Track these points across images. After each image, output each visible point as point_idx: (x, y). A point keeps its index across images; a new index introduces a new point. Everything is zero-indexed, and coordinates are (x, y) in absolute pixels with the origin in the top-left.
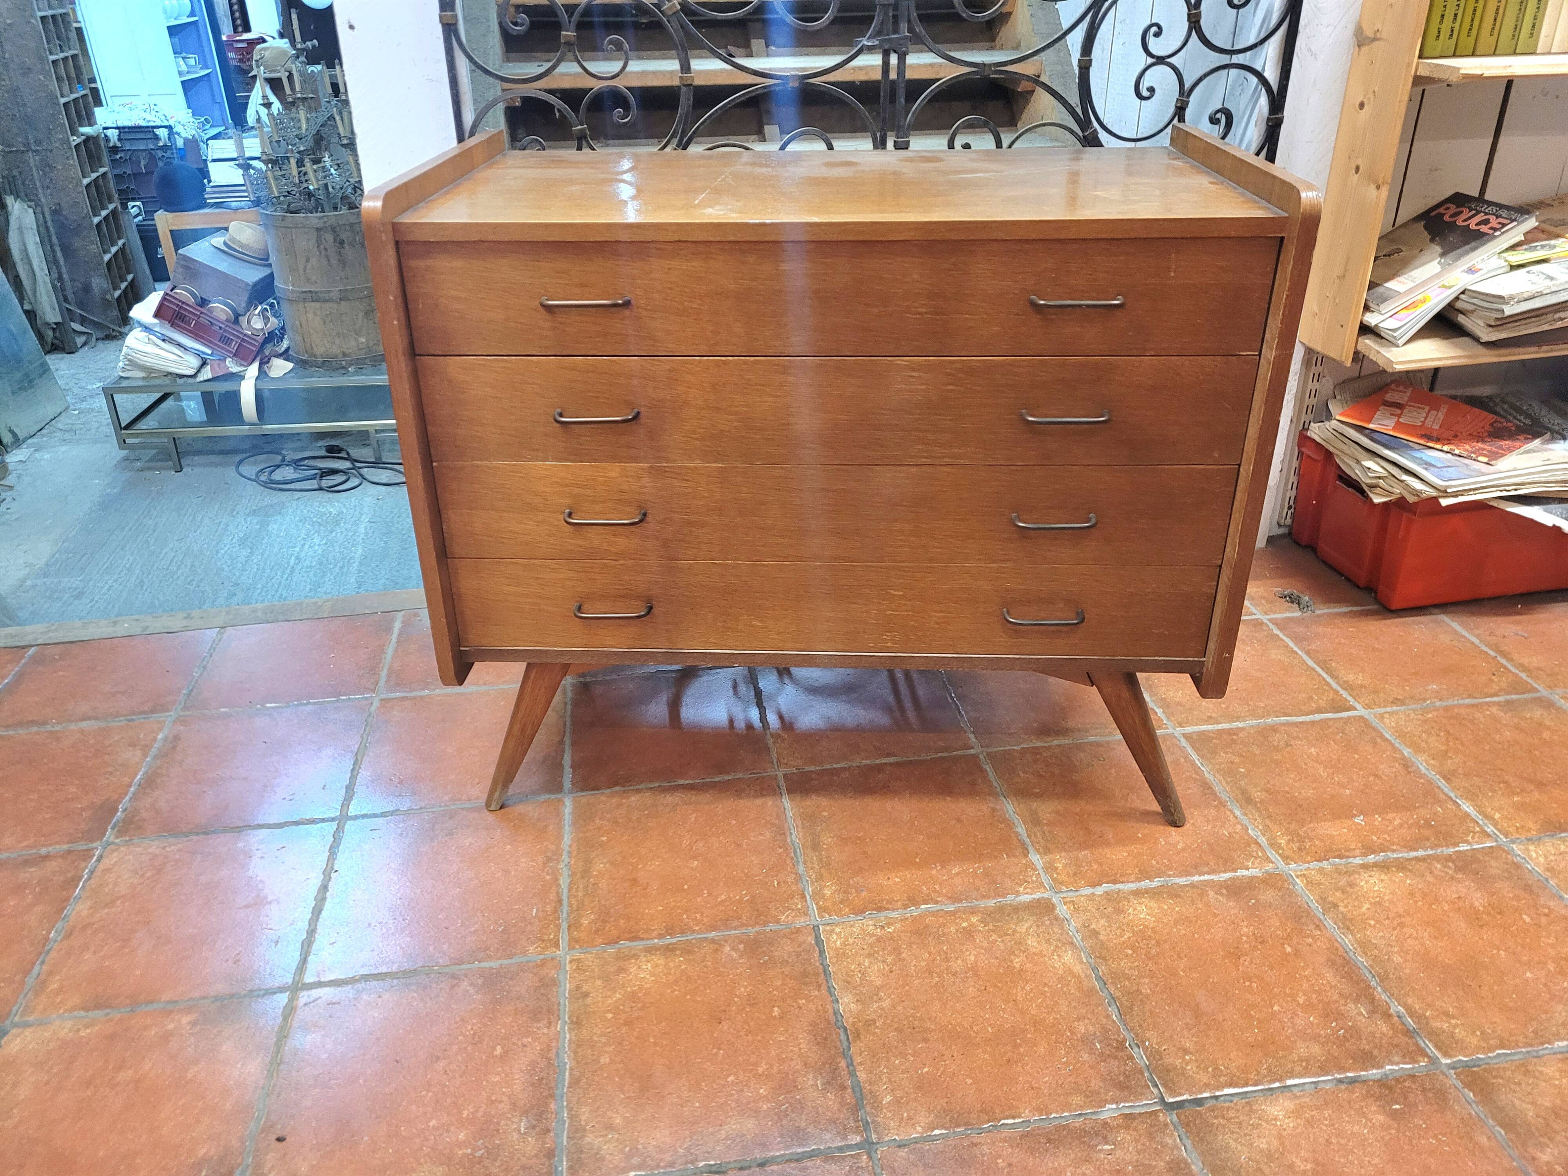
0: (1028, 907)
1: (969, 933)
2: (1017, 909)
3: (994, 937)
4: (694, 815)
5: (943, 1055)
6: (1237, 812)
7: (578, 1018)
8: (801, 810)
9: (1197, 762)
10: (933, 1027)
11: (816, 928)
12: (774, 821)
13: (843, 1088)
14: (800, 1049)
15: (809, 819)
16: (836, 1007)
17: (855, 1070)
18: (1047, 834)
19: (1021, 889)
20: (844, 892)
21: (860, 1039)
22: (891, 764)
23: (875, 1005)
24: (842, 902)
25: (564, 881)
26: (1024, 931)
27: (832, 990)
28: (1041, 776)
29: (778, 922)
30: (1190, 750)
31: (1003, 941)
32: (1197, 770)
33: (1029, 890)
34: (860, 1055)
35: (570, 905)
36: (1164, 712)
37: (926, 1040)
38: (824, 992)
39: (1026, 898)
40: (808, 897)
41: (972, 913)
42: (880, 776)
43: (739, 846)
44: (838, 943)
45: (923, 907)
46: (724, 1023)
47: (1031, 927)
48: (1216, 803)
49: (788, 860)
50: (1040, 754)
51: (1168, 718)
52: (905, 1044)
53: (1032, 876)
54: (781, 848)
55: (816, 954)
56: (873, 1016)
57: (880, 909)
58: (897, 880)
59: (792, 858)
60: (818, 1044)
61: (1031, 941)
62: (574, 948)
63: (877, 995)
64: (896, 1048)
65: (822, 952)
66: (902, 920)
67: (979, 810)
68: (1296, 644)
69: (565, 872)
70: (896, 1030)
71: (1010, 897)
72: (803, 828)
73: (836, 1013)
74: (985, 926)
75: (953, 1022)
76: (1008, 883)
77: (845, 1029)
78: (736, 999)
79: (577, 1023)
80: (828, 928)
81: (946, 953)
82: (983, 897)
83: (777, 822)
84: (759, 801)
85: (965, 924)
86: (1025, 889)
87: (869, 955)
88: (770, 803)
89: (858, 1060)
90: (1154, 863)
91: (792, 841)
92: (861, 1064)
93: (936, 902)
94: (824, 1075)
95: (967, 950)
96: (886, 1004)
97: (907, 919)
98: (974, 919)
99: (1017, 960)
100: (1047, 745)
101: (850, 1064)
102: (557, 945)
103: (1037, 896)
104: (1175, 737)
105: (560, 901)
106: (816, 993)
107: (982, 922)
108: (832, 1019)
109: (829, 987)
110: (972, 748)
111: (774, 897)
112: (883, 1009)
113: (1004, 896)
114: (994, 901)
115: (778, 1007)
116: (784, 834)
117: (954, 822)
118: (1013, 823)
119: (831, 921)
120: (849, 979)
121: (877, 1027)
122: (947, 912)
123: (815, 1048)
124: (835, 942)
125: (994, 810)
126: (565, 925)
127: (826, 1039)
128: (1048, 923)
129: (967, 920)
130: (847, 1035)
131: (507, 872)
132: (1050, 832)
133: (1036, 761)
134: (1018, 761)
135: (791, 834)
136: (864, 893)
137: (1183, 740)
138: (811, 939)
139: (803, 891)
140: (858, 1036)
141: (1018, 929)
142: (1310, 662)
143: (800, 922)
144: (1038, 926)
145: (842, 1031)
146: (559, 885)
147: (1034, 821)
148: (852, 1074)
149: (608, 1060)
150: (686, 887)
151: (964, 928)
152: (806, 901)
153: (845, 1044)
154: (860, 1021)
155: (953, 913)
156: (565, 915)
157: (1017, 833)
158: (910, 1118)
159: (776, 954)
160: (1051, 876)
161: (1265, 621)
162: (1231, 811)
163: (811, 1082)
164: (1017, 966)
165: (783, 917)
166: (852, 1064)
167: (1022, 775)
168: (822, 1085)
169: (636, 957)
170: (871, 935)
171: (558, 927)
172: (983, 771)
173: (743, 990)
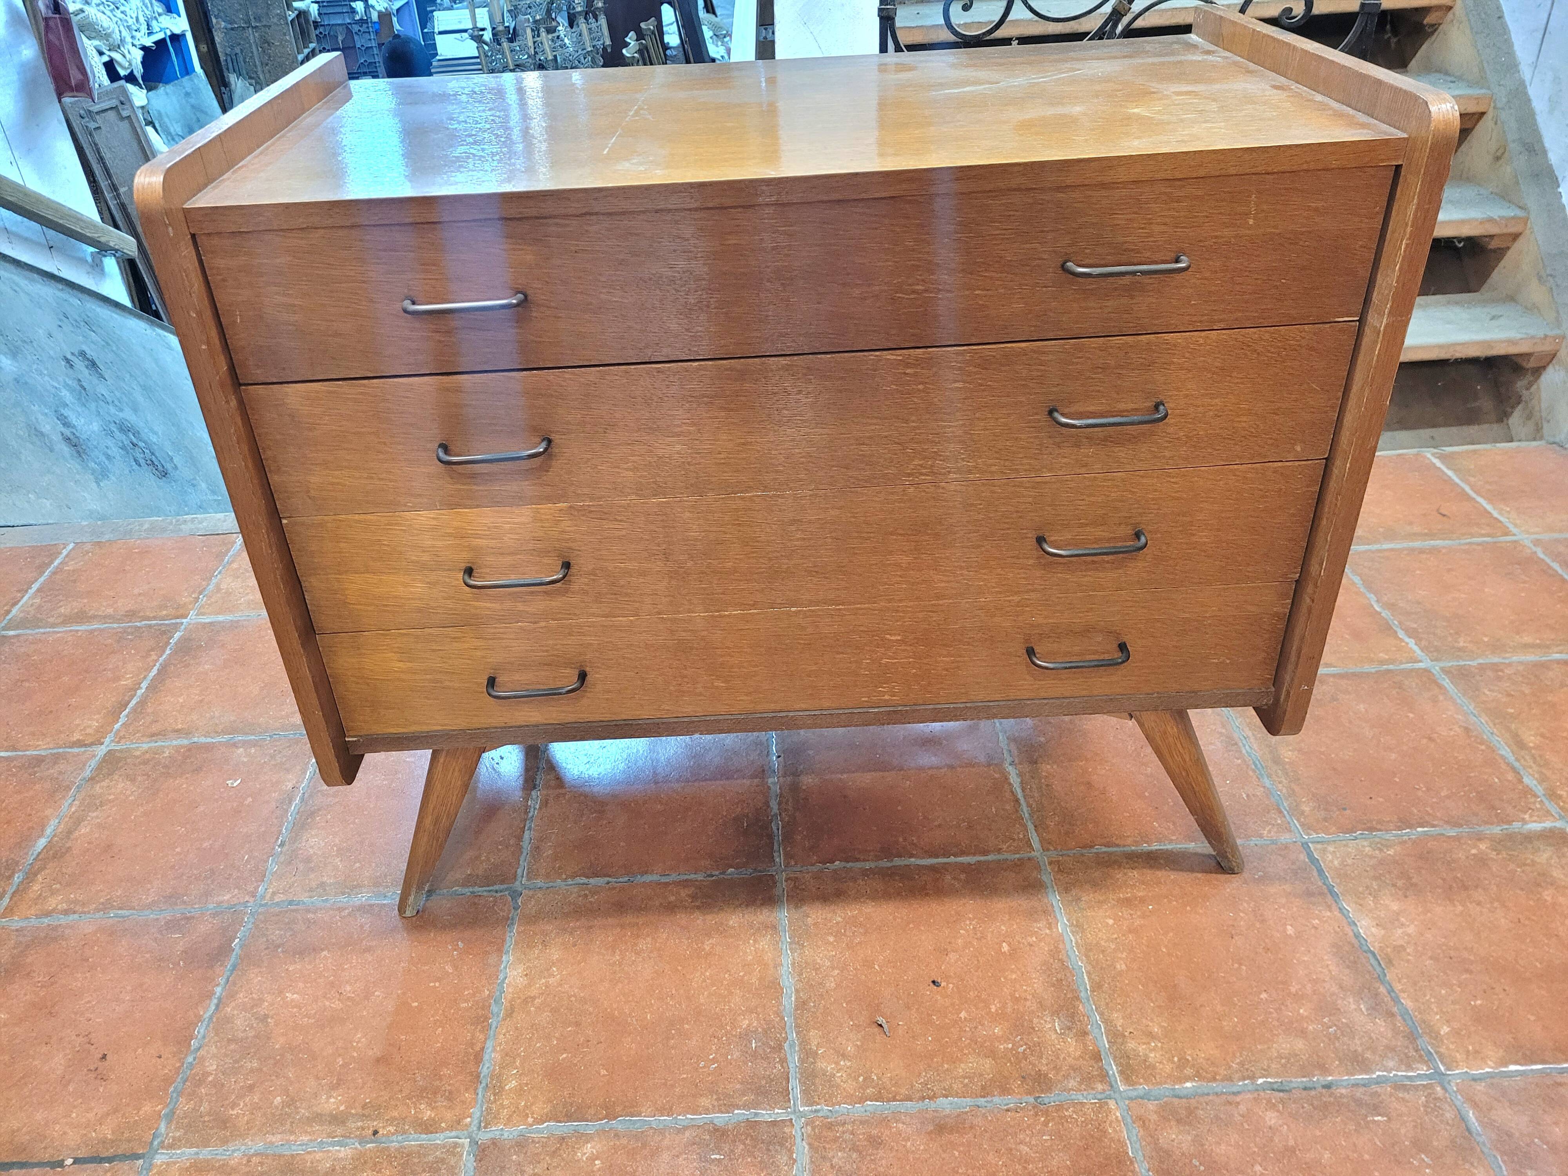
0: (1541, 835)
1: (1482, 861)
2: (1529, 838)
3: (1512, 866)
5: (1493, 988)
7: (1077, 921)
8: (1248, 721)
10: (1472, 958)
11: (1305, 845)
12: (1220, 730)
13: (1392, 1015)
14: (1330, 971)
16: (1355, 930)
17: (1398, 997)
18: (1538, 759)
19: (1527, 817)
20: (1326, 810)
21: (1393, 965)
22: (1334, 676)
23: (1400, 931)
24: (1325, 820)
25: (1015, 781)
26: (1545, 861)
27: (1345, 912)
28: (1509, 695)
29: (1261, 836)
31: (1523, 871)
33: (1535, 818)
34: (1399, 982)
35: (1029, 806)
37: (1467, 971)
38: (1337, 913)
39: (1535, 826)
40: (1286, 812)
41: (1480, 840)
42: (1324, 687)
44: (1336, 863)
45: (1419, 829)
46: (1236, 938)
47: (1551, 858)
49: (1251, 773)
50: (1502, 671)
52: (1445, 973)
53: (1534, 803)
54: (1238, 759)
55: (1315, 873)
56: (1400, 942)
57: (1371, 829)
58: (1381, 800)
59: (1254, 771)
60: (1348, 967)
62: (1048, 850)
63: (1398, 920)
64: (1437, 977)
65: (1320, 871)
66: (1400, 843)
69: (1013, 771)
70: (1431, 958)
71: (1516, 825)
72: (1256, 739)
73: (1357, 936)
74: (1497, 854)
75: (1494, 954)
76: (1510, 810)
77: (1373, 953)
78: (1241, 914)
79: (1077, 926)
80: (1319, 846)
81: (1461, 881)
82: (1486, 823)
83: (1224, 731)
85: (1474, 851)
86: (1531, 816)
87: (1375, 878)
89: (1398, 987)
91: (1247, 752)
92: (1402, 991)
93: (1433, 826)
94: (1366, 999)
95: (1485, 879)
96: (1411, 930)
97: (1405, 842)
98: (1483, 846)
99: (1546, 893)
100: (1507, 661)
101: (1391, 991)
103: (1548, 824)
105: (1017, 801)
106: (1329, 914)
107: (1493, 850)
108: (1354, 941)
109: (1340, 909)
110: (1421, 661)
111: (1248, 810)
112: (1409, 935)
113: (1509, 823)
114: (1499, 828)
115: (1291, 925)
116: (1236, 744)
117: (1425, 741)
119: (1319, 840)
120: (1362, 902)
121: (1409, 954)
122: (1449, 837)
123: (1347, 971)
124: (1332, 861)
126: (1030, 826)
127: (1355, 962)
129: (1475, 846)
130: (1377, 960)
132: (1541, 756)
133: (1499, 679)
134: (1478, 678)
135: (1244, 746)
136: (1348, 812)
138: (1303, 857)
139: (1278, 805)
140: (1390, 962)
141: (1536, 859)
143: (1285, 838)
144: (1559, 857)
145: (1370, 955)
146: (1010, 784)
148: (1396, 1000)
149: (1124, 967)
151: (1474, 855)
152: (1285, 817)
153: (1378, 969)
154: (1387, 947)
155: (1457, 839)
156: (1027, 815)
157: (1502, 756)
158: (1477, 1052)
159: (1270, 869)
160: (1558, 805)
163: (1353, 1007)
164: (1549, 898)
165: (1265, 832)
166: (1393, 991)
167: (1488, 693)
168: (1367, 1009)
170: (1371, 857)
171: (1025, 826)
172: (1440, 687)
173: (1245, 905)
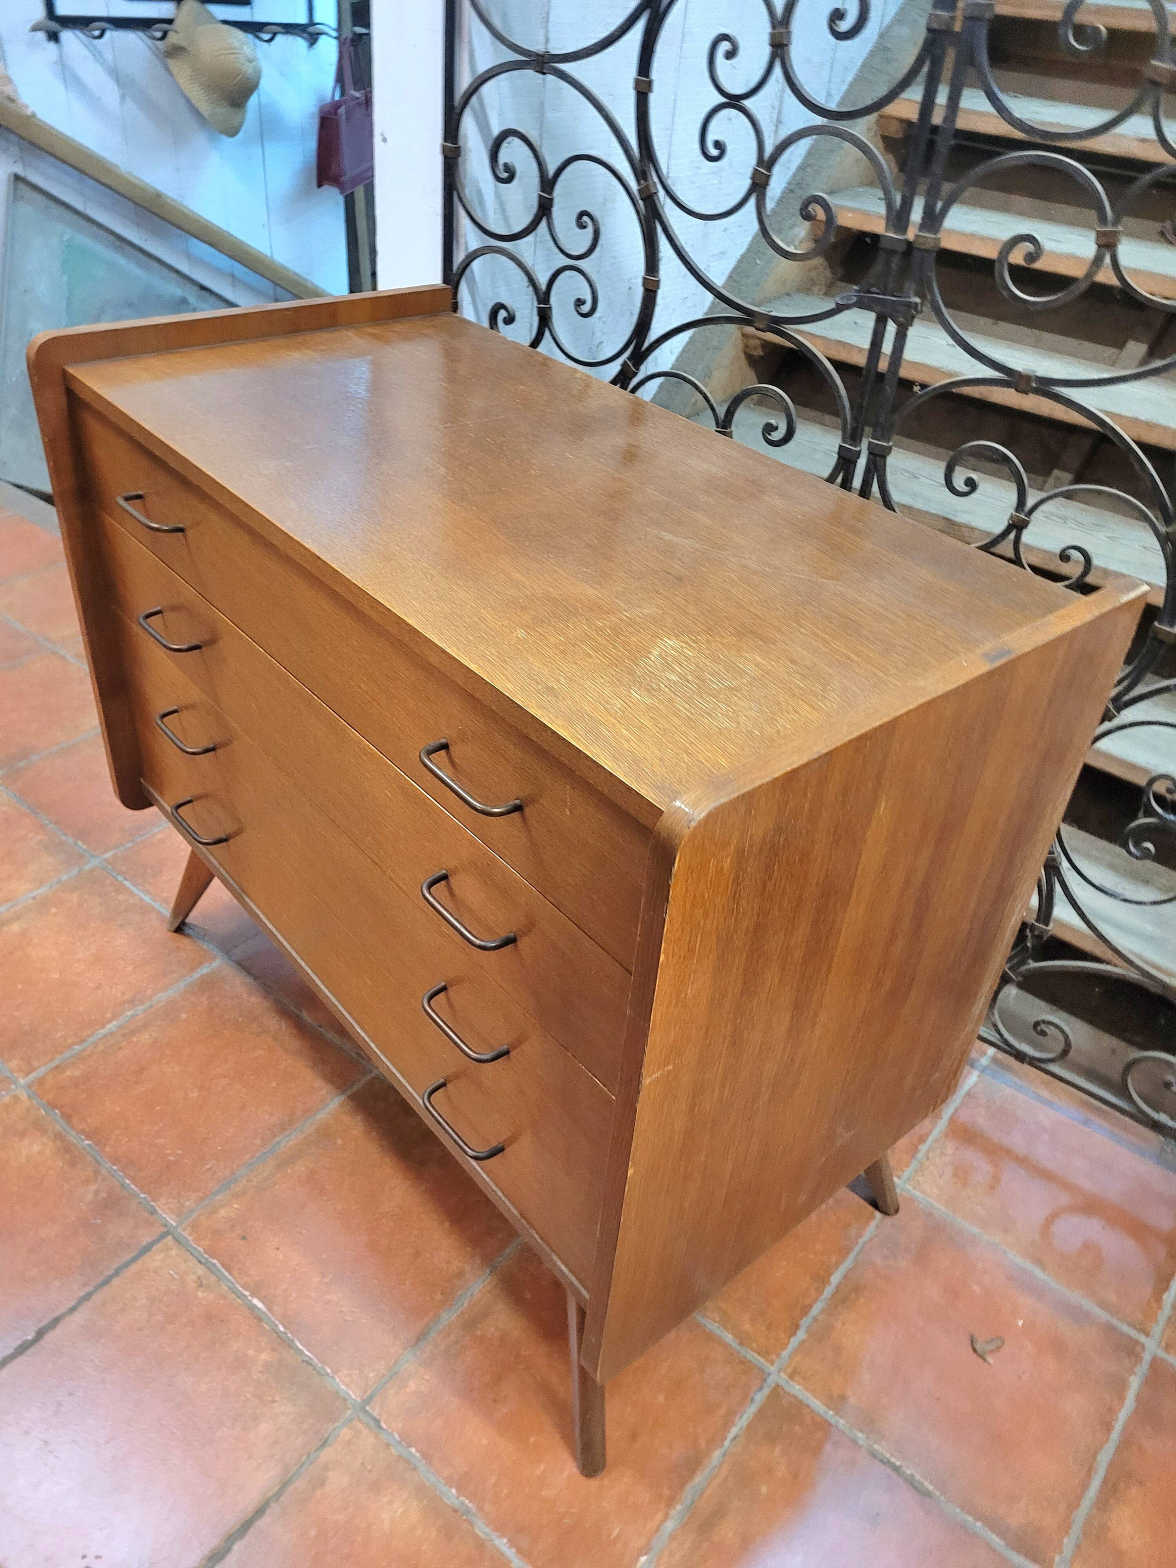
4: (263, 1052)
6: (670, 1526)
8: (332, 1122)
9: (734, 1431)
11: (165, 1235)
12: (299, 1111)
15: (325, 1133)
18: (458, 1347)
19: (345, 1372)
20: (231, 1225)
24: (216, 1231)
25: (111, 1026)
26: (278, 1411)
30: (751, 1410)
32: (716, 1439)
35: (83, 1050)
36: (802, 1343)
43: (242, 1108)
44: (156, 1265)
47: (288, 1414)
48: (666, 1492)
51: (795, 1352)
53: (373, 1370)
54: (262, 1140)
55: (128, 1257)
58: (281, 1257)
61: (265, 1427)
62: (31, 1087)
65: (134, 1260)
67: (448, 1262)
68: (1129, 1419)
69: (122, 1020)
72: (306, 1138)
74: (261, 1372)
80: (172, 1243)
83: (300, 1114)
84: (319, 1083)
85: (251, 1352)
87: (152, 1299)
88: (323, 1092)
90: (494, 1479)
102: (27, 1074)
104: (765, 1380)
105: (83, 1041)
111: (188, 1177)
116: (286, 1129)
118: (451, 1305)
119: (183, 1239)
120: (110, 1303)
124: (155, 1261)
125: (460, 1274)
126: (55, 1063)
128: (306, 1426)
131: (98, 987)
132: (464, 1347)
135: (289, 1135)
137: (766, 1391)
138: (147, 1240)
141: (277, 1404)
142: (1104, 1458)
146: (102, 1028)
147: (471, 1323)
150: (158, 1108)
156: (68, 1055)
157: (437, 1316)
159: (110, 1226)
161: (1147, 1357)
162: (666, 1517)
169: (44, 1131)
170: (182, 1284)
171: (52, 1060)
